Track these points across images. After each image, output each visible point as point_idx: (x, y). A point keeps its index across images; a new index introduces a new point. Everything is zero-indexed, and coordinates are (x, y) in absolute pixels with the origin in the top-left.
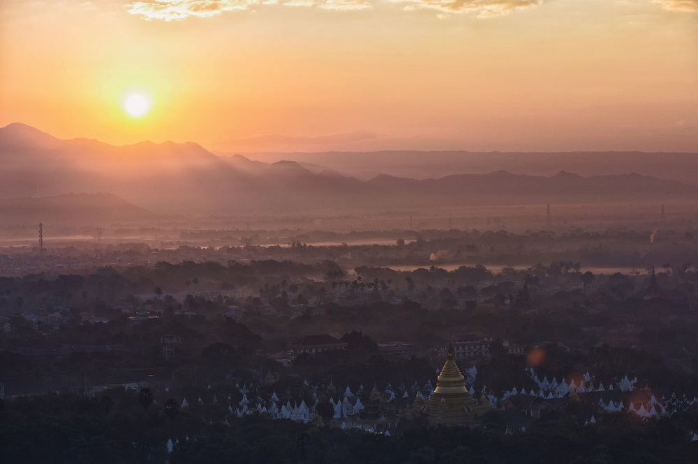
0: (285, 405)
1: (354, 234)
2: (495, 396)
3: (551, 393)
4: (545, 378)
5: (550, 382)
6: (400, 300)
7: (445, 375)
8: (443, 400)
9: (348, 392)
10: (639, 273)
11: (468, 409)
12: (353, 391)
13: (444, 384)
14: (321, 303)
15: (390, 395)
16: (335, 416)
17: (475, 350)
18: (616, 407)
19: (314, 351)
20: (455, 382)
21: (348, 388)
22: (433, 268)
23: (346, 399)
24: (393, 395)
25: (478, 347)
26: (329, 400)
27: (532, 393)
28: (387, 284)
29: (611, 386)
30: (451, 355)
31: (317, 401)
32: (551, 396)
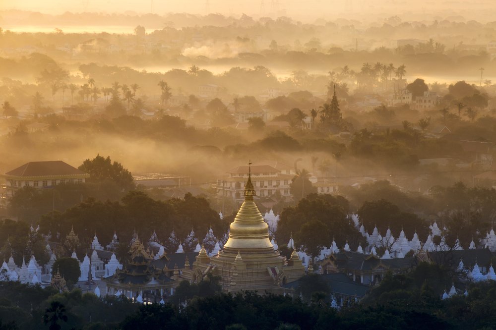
0: (7, 262)
1: (68, 17)
2: (308, 253)
3: (387, 252)
4: (376, 229)
5: (383, 235)
6: (152, 114)
7: (242, 223)
8: (238, 257)
9: (96, 243)
10: (489, 82)
11: (274, 271)
12: (103, 242)
13: (239, 234)
14: (39, 116)
15: (158, 249)
16: (80, 279)
17: (269, 188)
18: (484, 274)
19: (40, 184)
20: (255, 233)
21: (96, 238)
22: (194, 69)
23: (95, 254)
24: (162, 250)
25: (274, 183)
26: (71, 255)
27: (360, 249)
28: (132, 92)
29: (472, 244)
30: (250, 194)
31: (53, 257)
32: (387, 256)
